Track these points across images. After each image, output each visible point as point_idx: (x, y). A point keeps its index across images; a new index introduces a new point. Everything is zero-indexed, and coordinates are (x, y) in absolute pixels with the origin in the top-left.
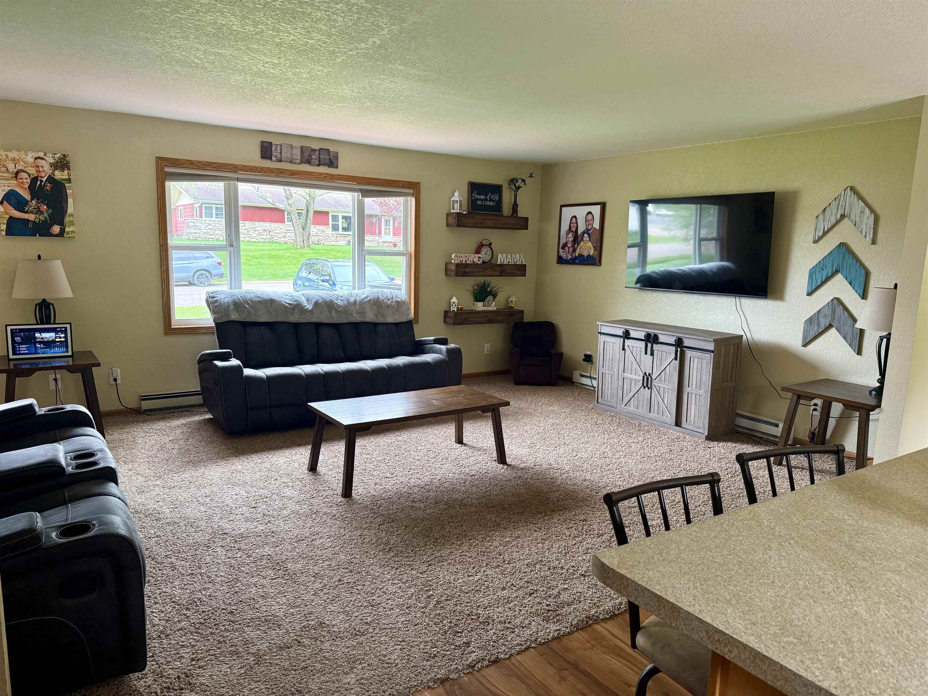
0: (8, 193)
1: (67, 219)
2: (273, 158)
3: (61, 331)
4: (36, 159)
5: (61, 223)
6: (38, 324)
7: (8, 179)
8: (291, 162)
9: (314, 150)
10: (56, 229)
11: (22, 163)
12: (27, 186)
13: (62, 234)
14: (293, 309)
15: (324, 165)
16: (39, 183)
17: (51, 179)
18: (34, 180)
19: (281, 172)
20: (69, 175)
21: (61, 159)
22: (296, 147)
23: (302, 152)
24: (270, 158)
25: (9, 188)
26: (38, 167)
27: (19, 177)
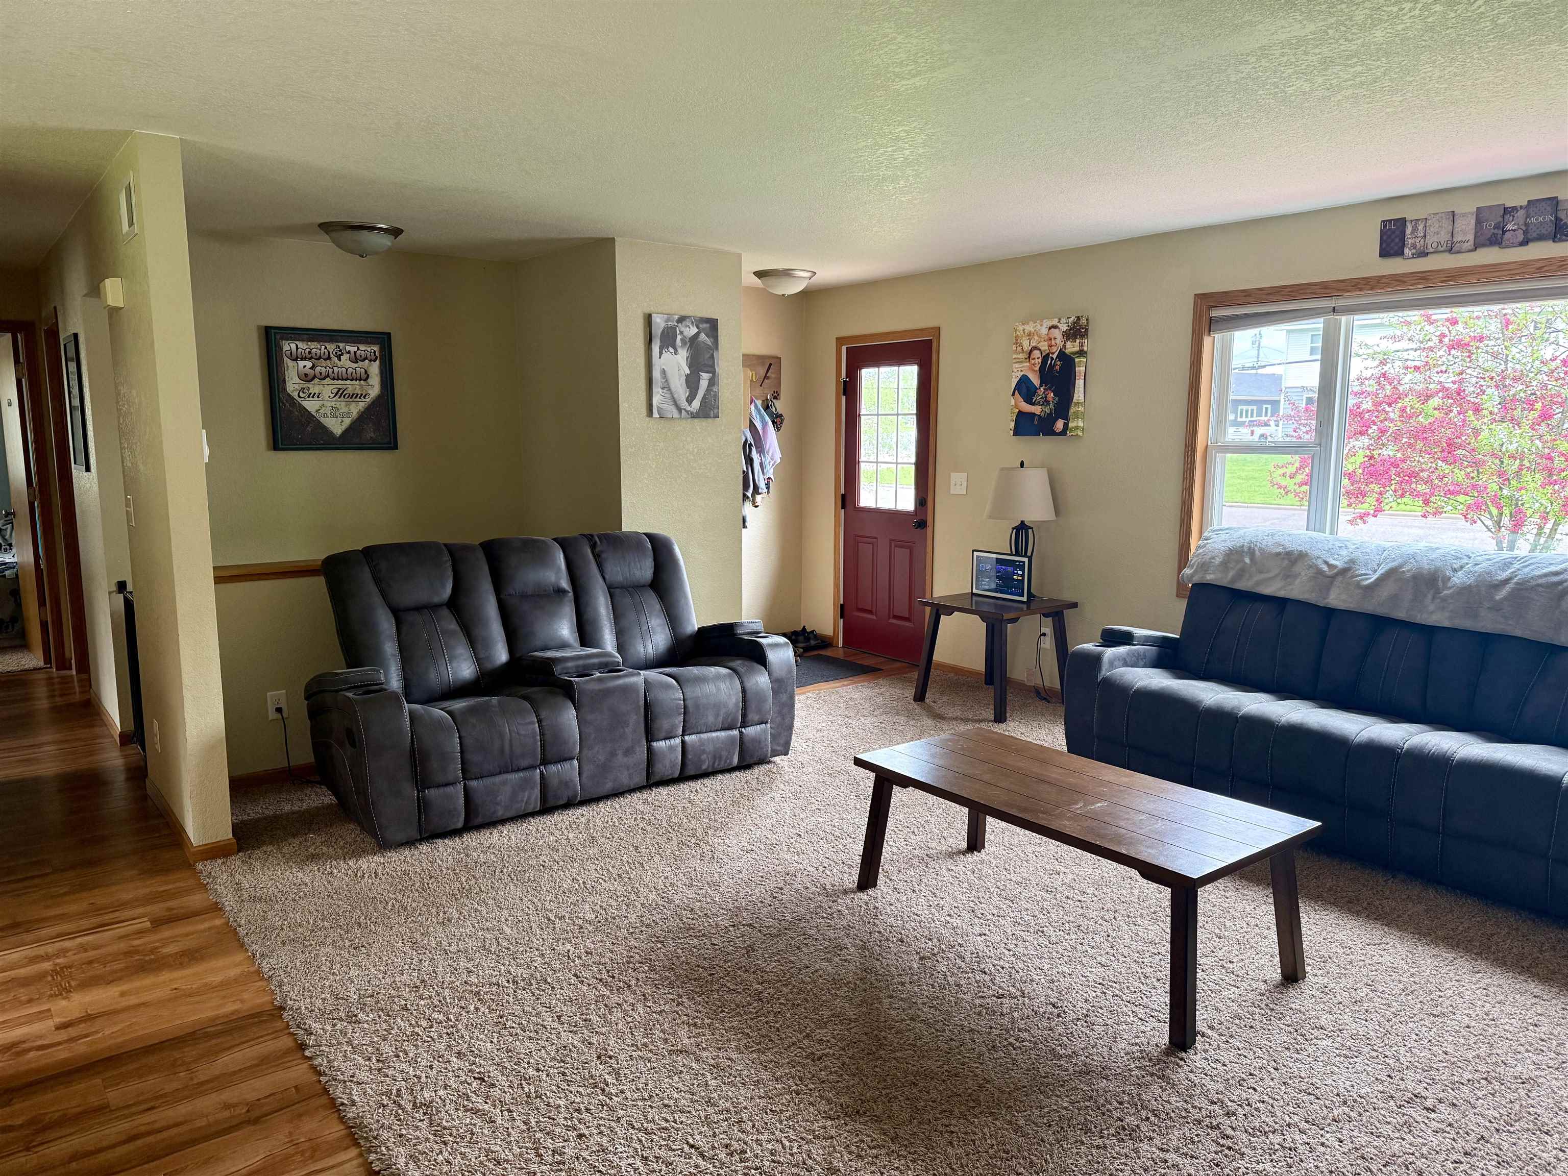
0: (1020, 379)
1: (1072, 410)
2: (1407, 251)
3: (1019, 566)
4: (1050, 328)
5: (1066, 418)
6: (1011, 554)
7: (1021, 362)
8: (1450, 251)
9: (1514, 209)
10: (1060, 425)
11: (1036, 338)
12: (1037, 369)
13: (1063, 433)
14: (1333, 577)
15: (1541, 238)
16: (1049, 362)
17: (1062, 355)
18: (1045, 358)
19: (1424, 279)
20: (1082, 345)
21: (1075, 323)
22: (1464, 215)
23: (1479, 222)
24: (1400, 253)
25: (1022, 373)
26: (1051, 339)
27: (1032, 357)
